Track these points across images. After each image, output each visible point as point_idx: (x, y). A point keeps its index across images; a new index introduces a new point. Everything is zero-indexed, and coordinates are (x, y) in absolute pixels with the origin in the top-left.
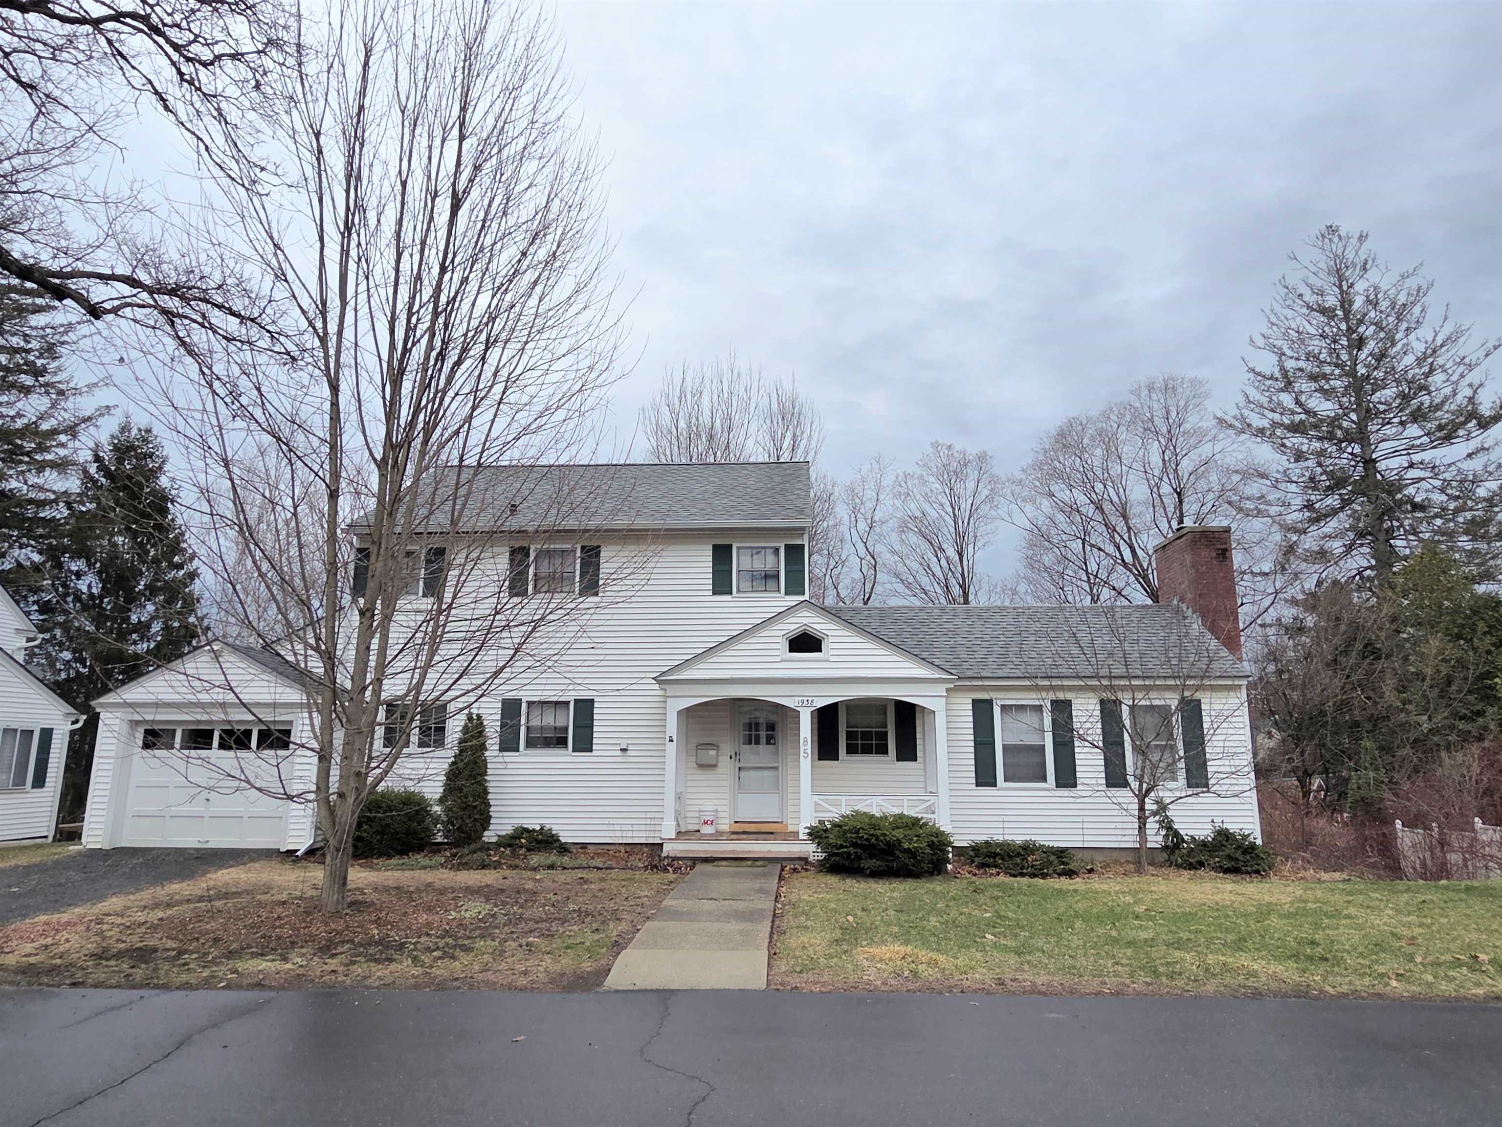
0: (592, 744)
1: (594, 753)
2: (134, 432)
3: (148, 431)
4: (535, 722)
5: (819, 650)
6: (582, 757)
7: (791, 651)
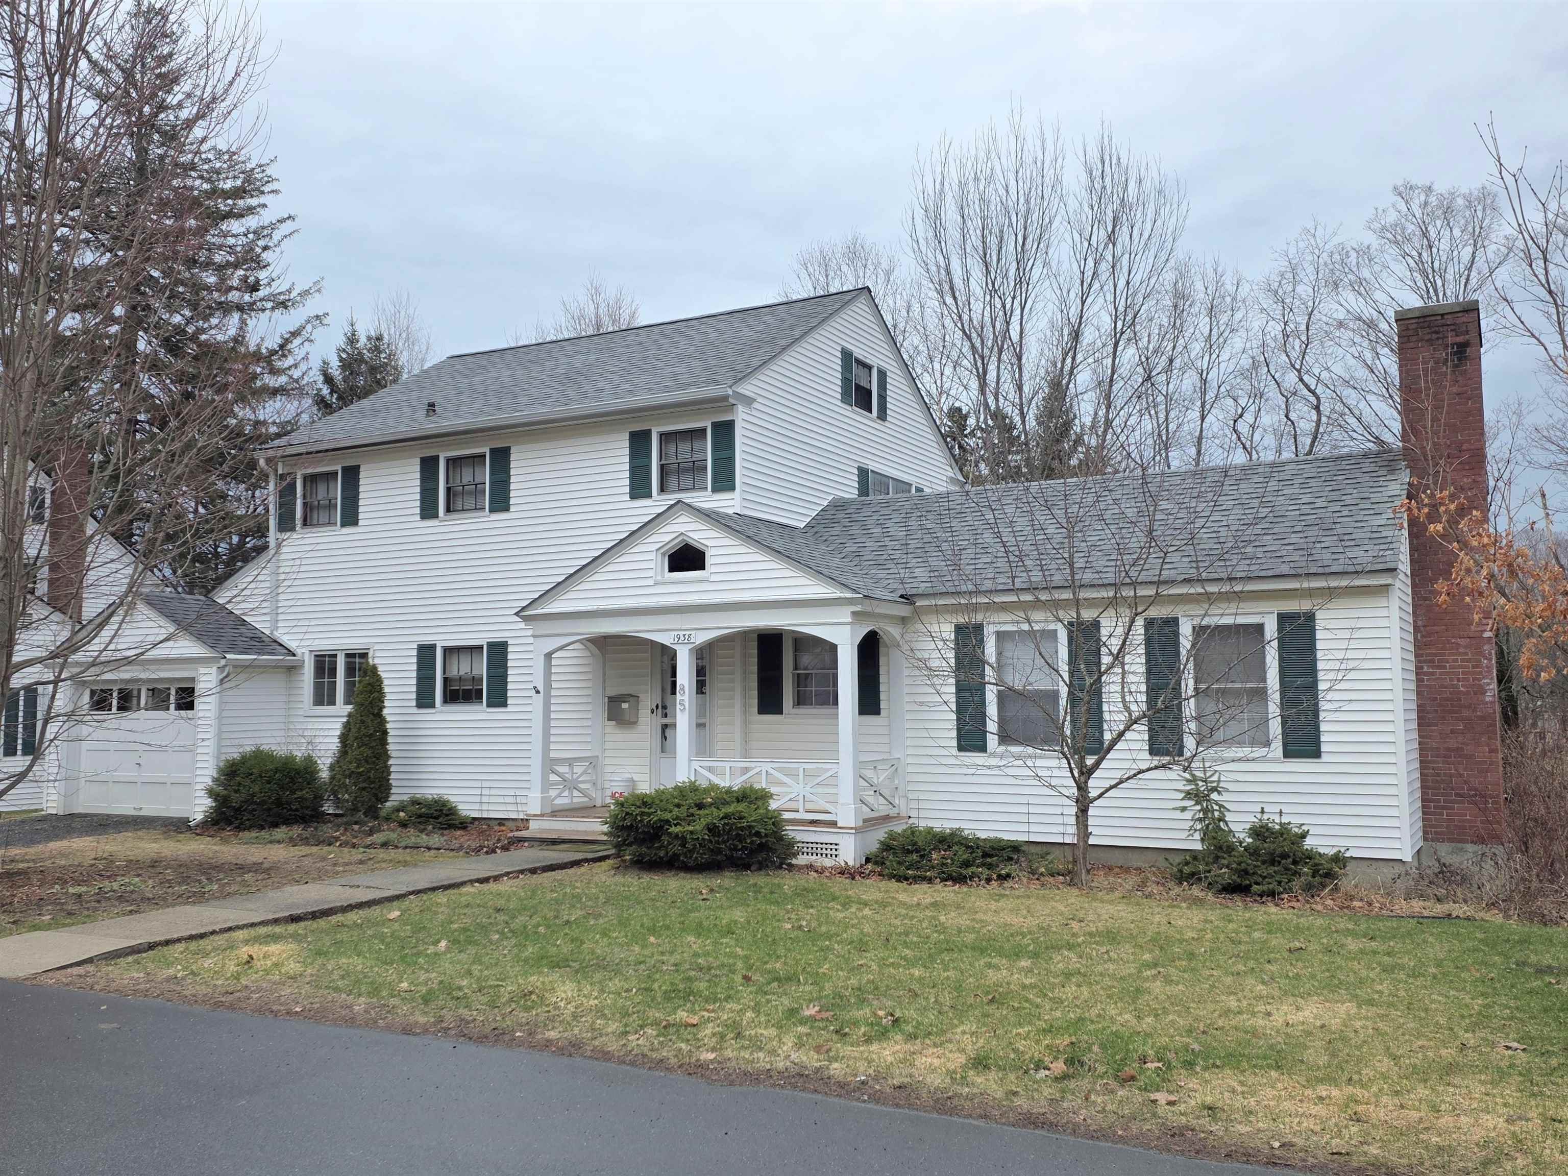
0: (506, 698)
1: (509, 709)
2: (363, 340)
3: (379, 338)
4: (453, 672)
5: (702, 567)
6: (497, 713)
7: (671, 570)
